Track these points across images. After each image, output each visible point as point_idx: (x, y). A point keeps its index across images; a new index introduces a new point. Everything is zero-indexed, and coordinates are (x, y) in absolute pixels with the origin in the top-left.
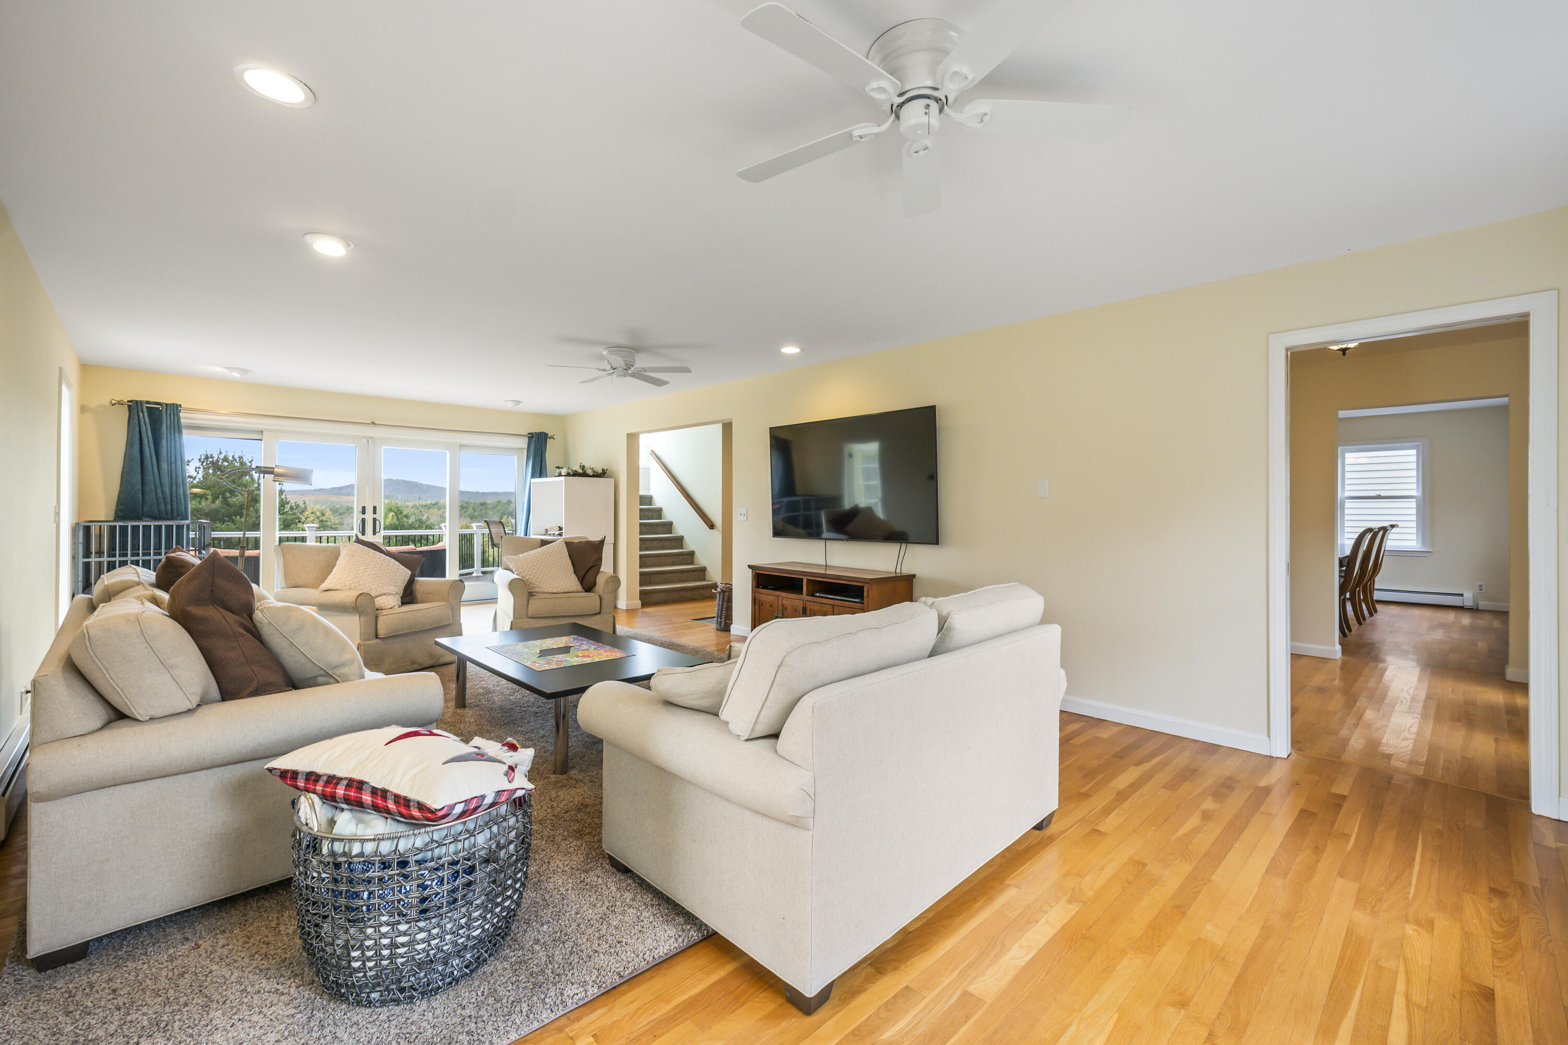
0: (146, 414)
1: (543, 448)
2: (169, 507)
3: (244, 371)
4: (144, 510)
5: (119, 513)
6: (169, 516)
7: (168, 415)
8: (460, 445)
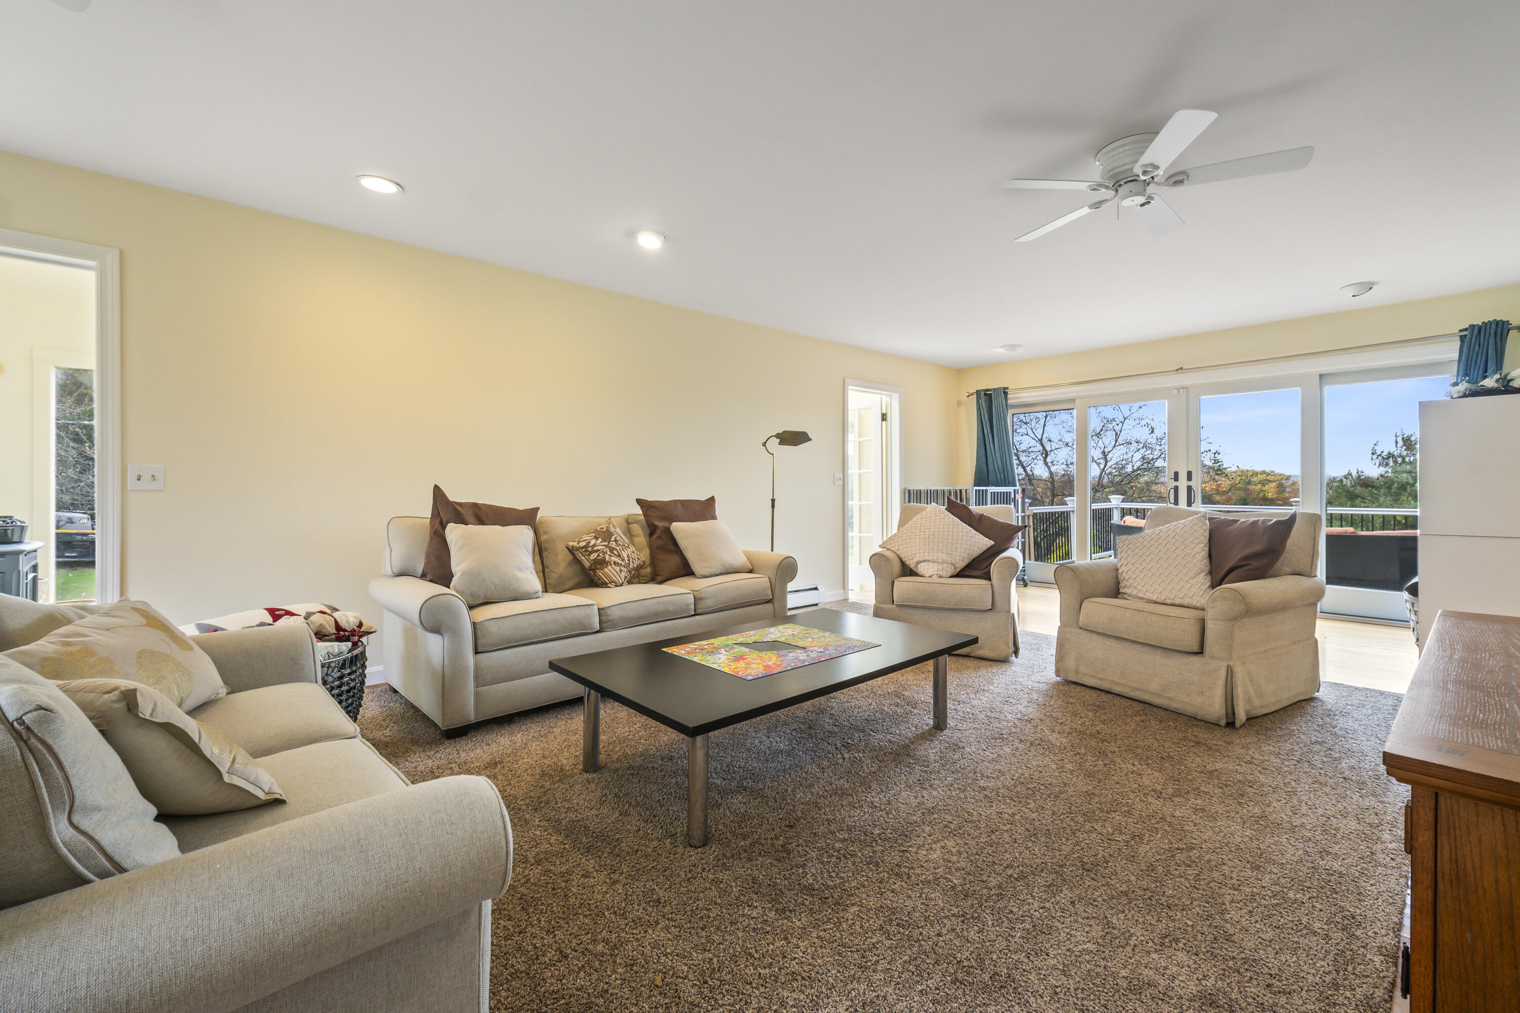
0: (984, 400)
4: (990, 477)
5: (976, 479)
6: (1003, 483)
7: (996, 398)
8: (1320, 375)
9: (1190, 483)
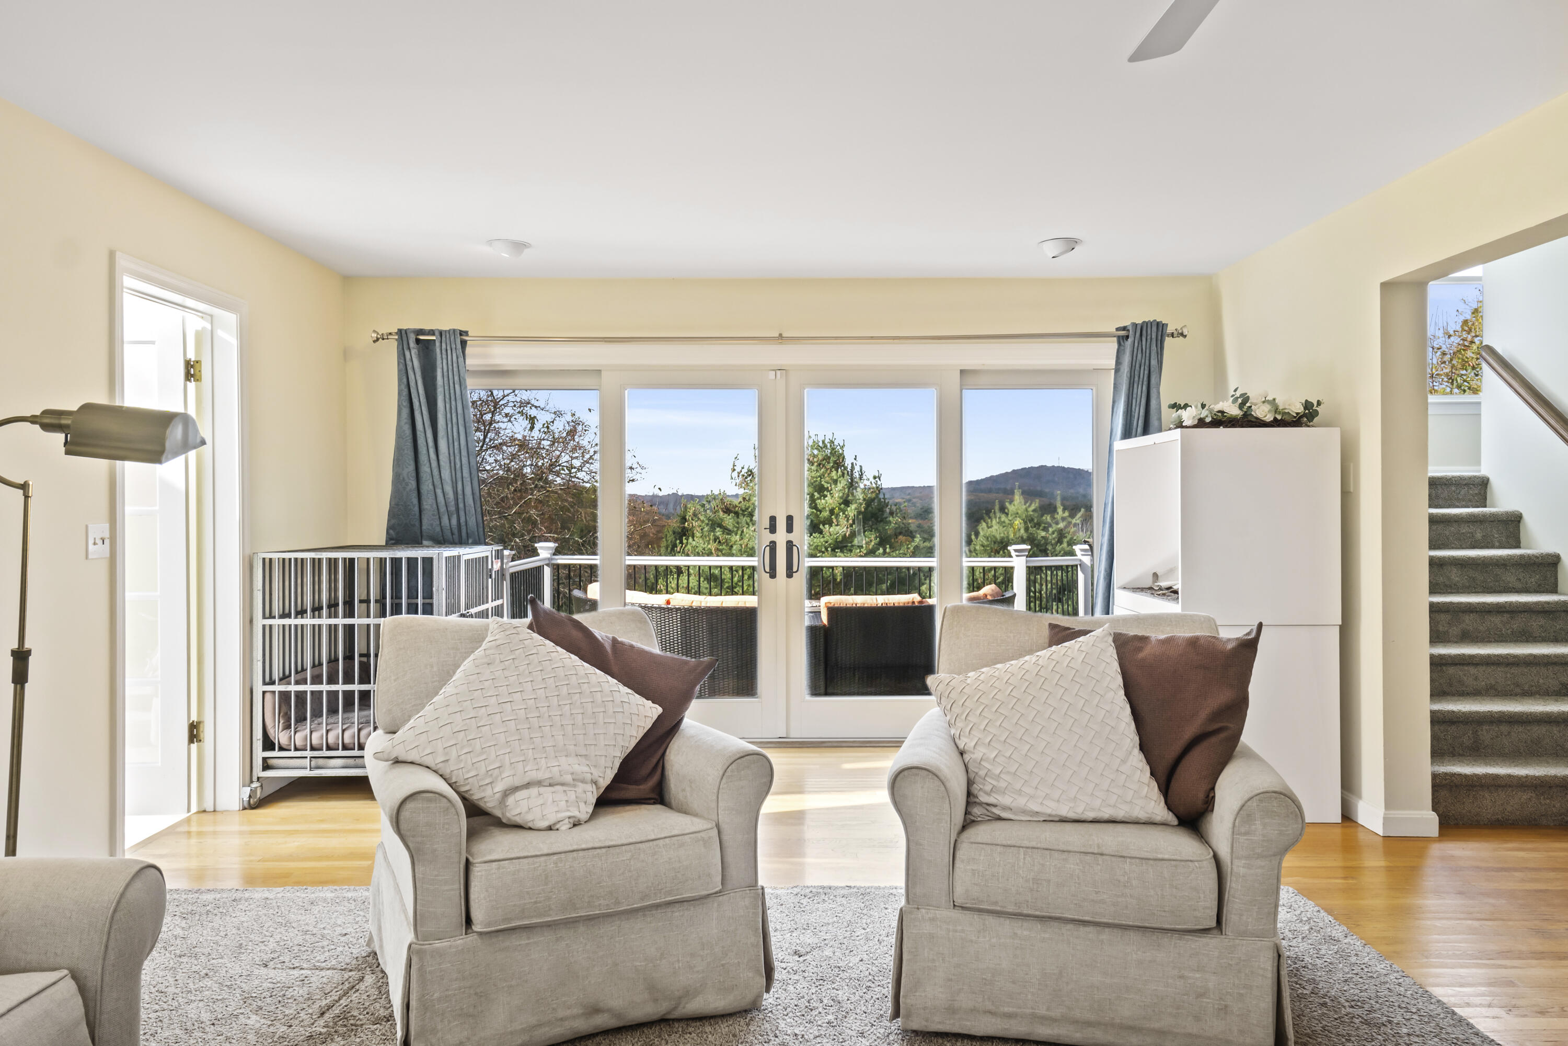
0: (414, 352)
1: (1154, 362)
2: (454, 521)
3: (519, 246)
4: (424, 527)
5: (391, 532)
6: (457, 540)
7: (444, 352)
8: (962, 372)
9: (791, 537)
